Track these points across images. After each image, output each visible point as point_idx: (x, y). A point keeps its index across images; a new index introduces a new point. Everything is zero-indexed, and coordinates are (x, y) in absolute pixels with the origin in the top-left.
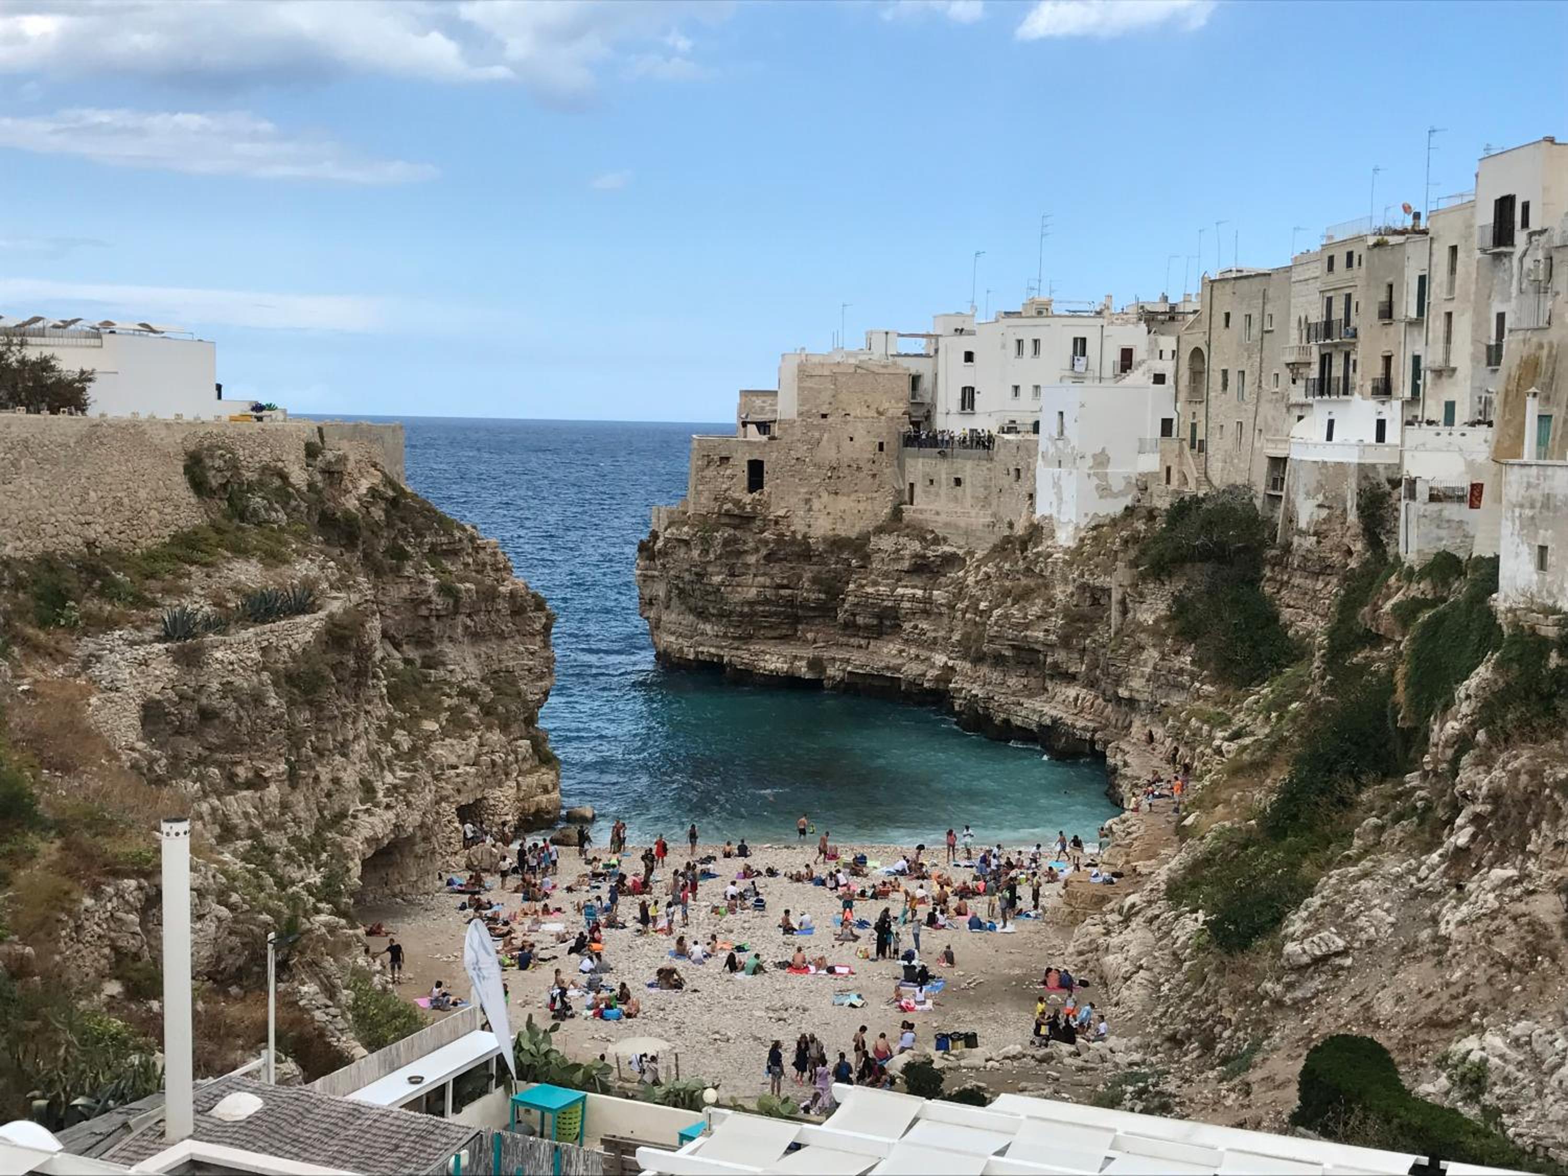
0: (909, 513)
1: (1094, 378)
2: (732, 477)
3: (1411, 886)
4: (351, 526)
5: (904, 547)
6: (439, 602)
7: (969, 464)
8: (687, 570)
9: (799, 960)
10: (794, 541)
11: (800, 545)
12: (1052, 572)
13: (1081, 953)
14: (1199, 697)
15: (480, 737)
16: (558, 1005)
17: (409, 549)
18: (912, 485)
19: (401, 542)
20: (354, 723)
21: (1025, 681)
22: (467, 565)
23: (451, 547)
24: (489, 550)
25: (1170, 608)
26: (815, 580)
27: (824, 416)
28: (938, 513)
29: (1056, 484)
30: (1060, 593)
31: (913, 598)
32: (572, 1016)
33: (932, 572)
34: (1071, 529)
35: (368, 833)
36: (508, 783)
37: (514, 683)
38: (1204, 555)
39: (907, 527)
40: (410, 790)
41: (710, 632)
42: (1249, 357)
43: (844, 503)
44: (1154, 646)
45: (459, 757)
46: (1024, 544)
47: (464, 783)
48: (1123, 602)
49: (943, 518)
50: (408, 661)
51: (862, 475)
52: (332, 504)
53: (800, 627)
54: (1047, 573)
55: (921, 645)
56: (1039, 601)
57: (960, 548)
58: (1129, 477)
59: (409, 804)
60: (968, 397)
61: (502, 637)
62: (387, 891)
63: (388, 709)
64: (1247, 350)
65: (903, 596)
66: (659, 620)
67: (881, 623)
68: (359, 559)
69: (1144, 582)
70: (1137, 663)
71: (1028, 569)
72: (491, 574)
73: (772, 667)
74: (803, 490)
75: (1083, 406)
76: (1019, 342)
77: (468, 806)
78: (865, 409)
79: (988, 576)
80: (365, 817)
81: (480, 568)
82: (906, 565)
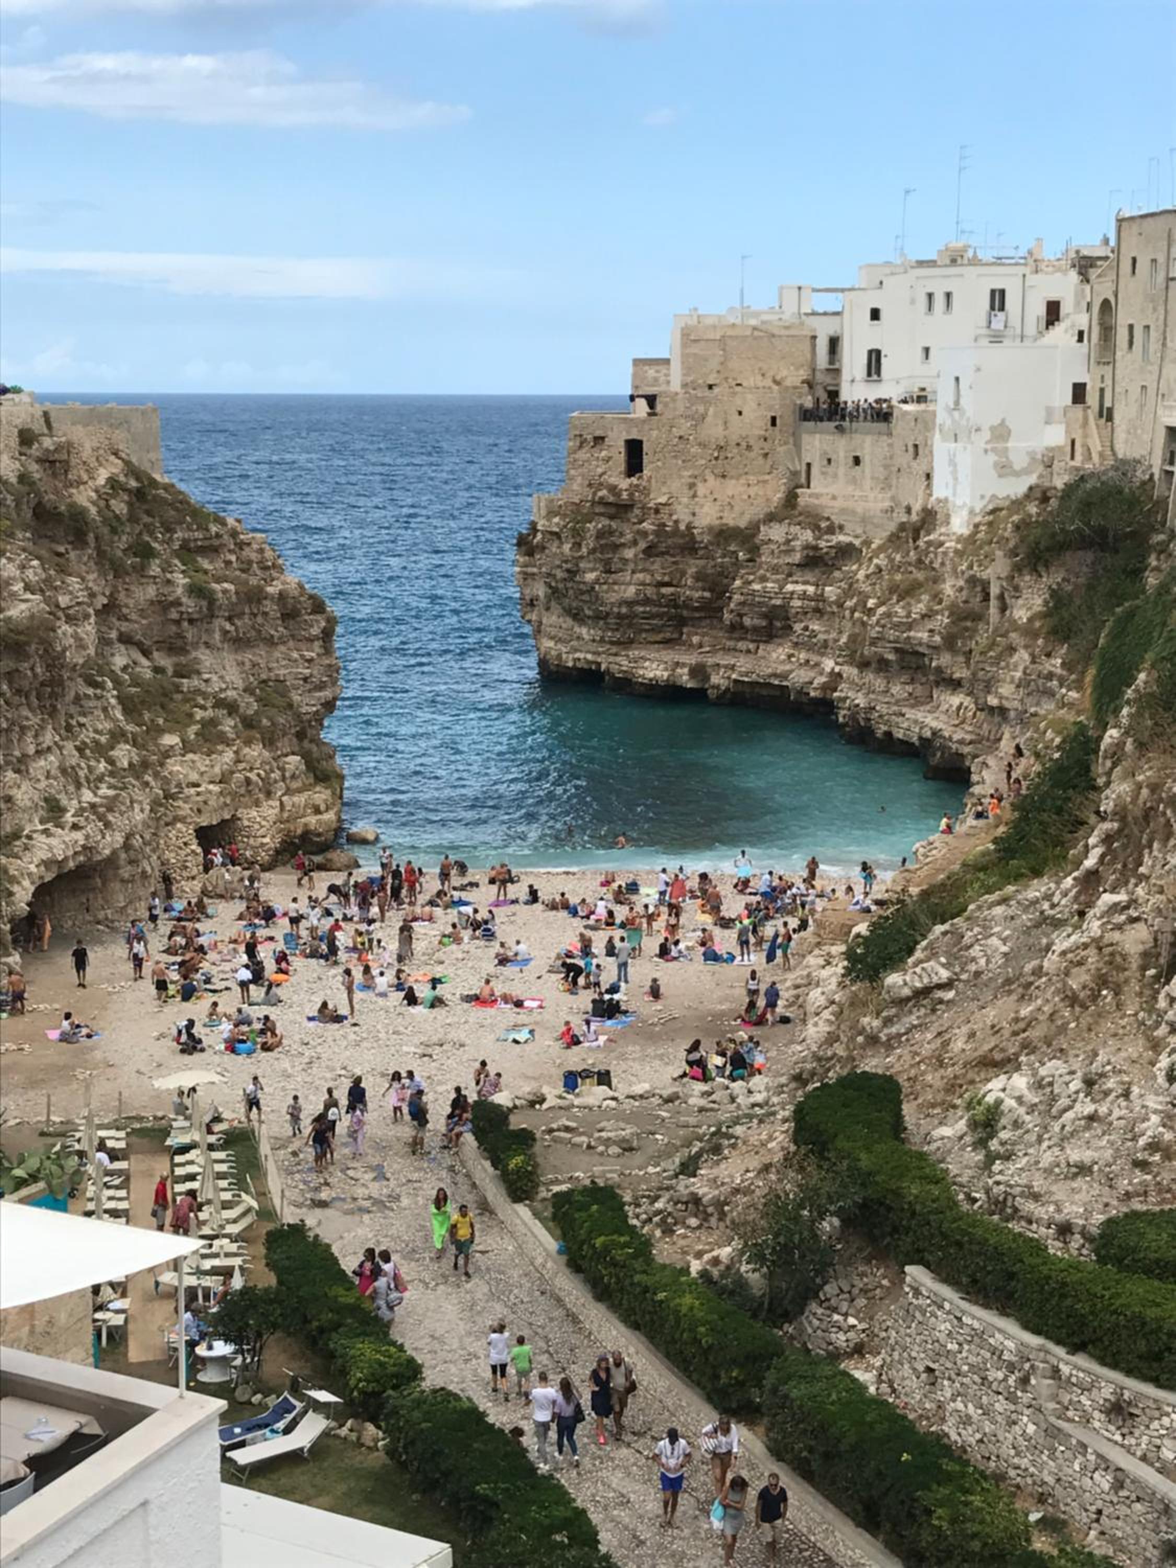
0: (805, 497)
1: (1014, 337)
2: (607, 460)
3: (1042, 912)
4: (77, 521)
5: (795, 538)
6: (190, 605)
7: (868, 440)
8: (560, 567)
9: (486, 992)
10: (676, 532)
11: (683, 536)
12: (943, 564)
13: (797, 987)
14: (1064, 705)
15: (236, 752)
16: (184, 1038)
17: (155, 545)
18: (809, 465)
19: (147, 538)
20: (36, 736)
21: (909, 688)
22: (228, 563)
23: (207, 543)
24: (255, 546)
25: (1046, 603)
26: (699, 577)
27: (710, 387)
28: (834, 498)
29: (952, 463)
30: (949, 588)
31: (804, 596)
32: (202, 1050)
33: (826, 565)
34: (965, 513)
35: (44, 855)
36: (270, 802)
37: (284, 694)
38: (1082, 542)
39: (800, 514)
40: (110, 809)
41: (586, 637)
42: (1155, 309)
43: (733, 488)
44: (1026, 647)
45: (202, 774)
46: (916, 531)
47: (205, 803)
48: (1001, 597)
49: (838, 504)
50: (157, 670)
51: (752, 455)
52: (52, 497)
53: (685, 630)
54: (936, 565)
55: (810, 648)
56: (925, 597)
57: (857, 537)
58: (1034, 452)
59: (107, 825)
60: (875, 360)
61: (271, 642)
62: (88, 918)
63: (114, 720)
64: (1152, 301)
65: (792, 593)
66: (540, 623)
67: (771, 624)
68: (90, 557)
69: (1021, 575)
70: (1008, 665)
71: (920, 561)
72: (258, 572)
73: (651, 675)
74: (686, 473)
75: (978, 370)
76: (930, 296)
77: (211, 827)
78: (759, 377)
79: (880, 570)
80: (43, 838)
81: (245, 566)
82: (797, 558)
